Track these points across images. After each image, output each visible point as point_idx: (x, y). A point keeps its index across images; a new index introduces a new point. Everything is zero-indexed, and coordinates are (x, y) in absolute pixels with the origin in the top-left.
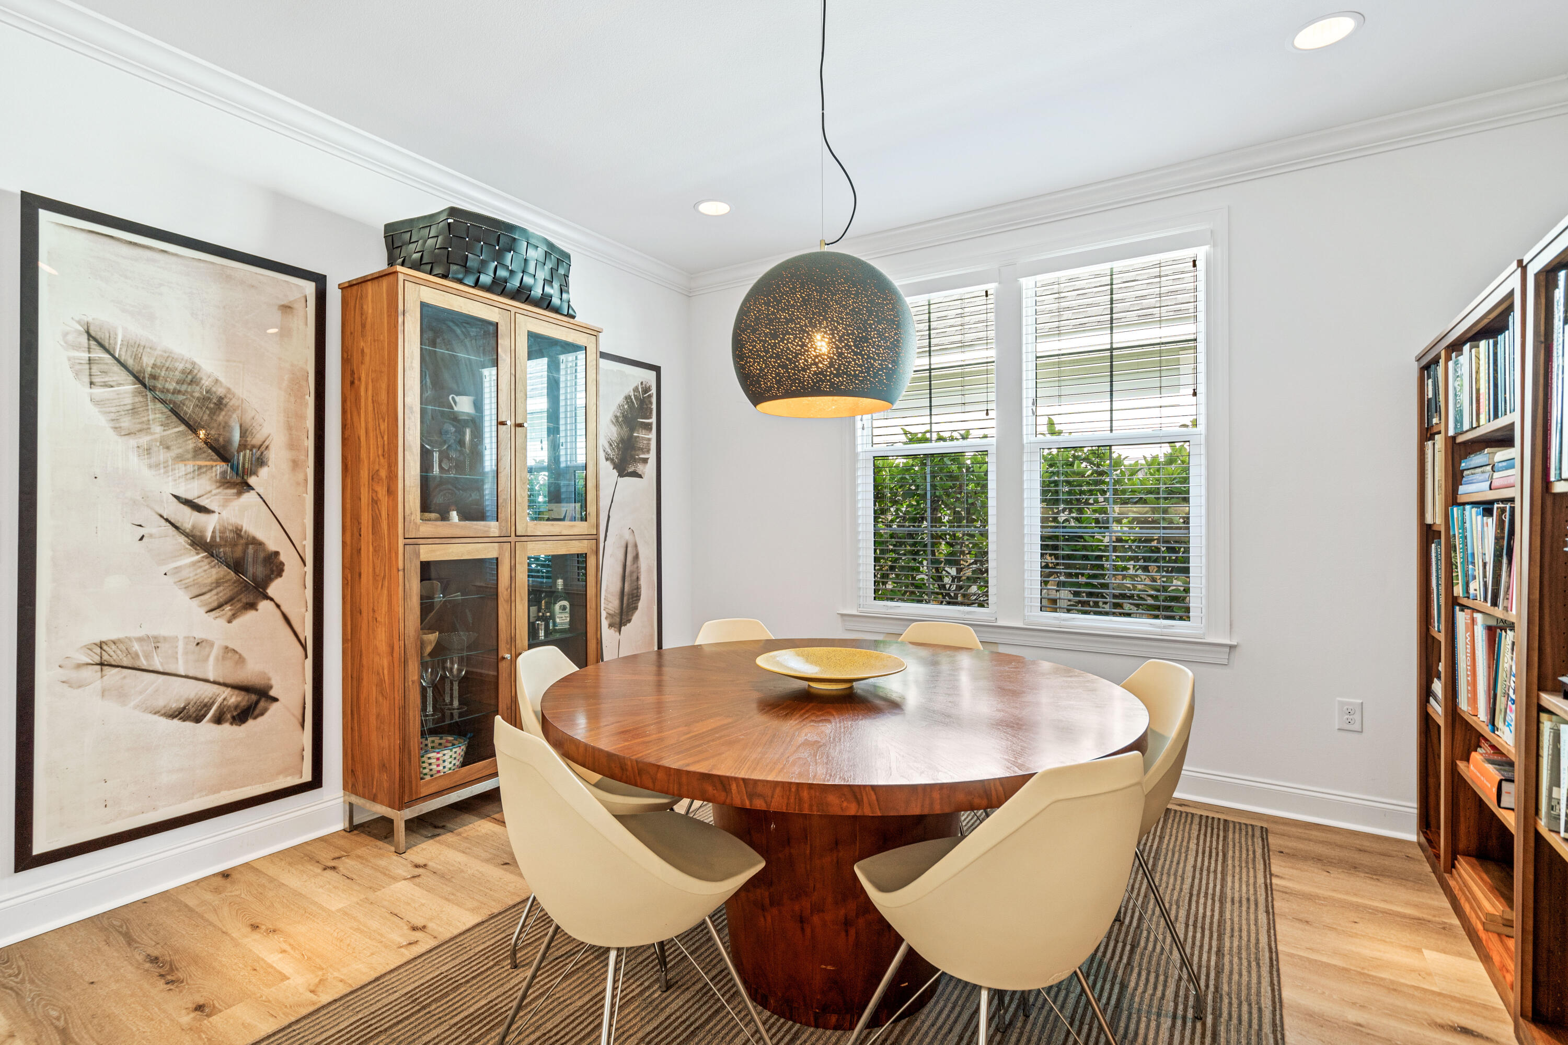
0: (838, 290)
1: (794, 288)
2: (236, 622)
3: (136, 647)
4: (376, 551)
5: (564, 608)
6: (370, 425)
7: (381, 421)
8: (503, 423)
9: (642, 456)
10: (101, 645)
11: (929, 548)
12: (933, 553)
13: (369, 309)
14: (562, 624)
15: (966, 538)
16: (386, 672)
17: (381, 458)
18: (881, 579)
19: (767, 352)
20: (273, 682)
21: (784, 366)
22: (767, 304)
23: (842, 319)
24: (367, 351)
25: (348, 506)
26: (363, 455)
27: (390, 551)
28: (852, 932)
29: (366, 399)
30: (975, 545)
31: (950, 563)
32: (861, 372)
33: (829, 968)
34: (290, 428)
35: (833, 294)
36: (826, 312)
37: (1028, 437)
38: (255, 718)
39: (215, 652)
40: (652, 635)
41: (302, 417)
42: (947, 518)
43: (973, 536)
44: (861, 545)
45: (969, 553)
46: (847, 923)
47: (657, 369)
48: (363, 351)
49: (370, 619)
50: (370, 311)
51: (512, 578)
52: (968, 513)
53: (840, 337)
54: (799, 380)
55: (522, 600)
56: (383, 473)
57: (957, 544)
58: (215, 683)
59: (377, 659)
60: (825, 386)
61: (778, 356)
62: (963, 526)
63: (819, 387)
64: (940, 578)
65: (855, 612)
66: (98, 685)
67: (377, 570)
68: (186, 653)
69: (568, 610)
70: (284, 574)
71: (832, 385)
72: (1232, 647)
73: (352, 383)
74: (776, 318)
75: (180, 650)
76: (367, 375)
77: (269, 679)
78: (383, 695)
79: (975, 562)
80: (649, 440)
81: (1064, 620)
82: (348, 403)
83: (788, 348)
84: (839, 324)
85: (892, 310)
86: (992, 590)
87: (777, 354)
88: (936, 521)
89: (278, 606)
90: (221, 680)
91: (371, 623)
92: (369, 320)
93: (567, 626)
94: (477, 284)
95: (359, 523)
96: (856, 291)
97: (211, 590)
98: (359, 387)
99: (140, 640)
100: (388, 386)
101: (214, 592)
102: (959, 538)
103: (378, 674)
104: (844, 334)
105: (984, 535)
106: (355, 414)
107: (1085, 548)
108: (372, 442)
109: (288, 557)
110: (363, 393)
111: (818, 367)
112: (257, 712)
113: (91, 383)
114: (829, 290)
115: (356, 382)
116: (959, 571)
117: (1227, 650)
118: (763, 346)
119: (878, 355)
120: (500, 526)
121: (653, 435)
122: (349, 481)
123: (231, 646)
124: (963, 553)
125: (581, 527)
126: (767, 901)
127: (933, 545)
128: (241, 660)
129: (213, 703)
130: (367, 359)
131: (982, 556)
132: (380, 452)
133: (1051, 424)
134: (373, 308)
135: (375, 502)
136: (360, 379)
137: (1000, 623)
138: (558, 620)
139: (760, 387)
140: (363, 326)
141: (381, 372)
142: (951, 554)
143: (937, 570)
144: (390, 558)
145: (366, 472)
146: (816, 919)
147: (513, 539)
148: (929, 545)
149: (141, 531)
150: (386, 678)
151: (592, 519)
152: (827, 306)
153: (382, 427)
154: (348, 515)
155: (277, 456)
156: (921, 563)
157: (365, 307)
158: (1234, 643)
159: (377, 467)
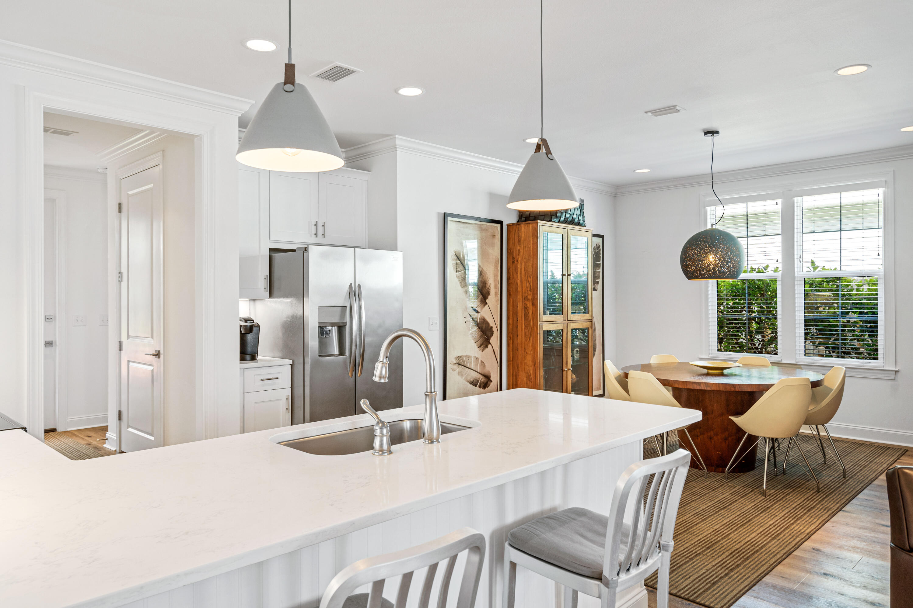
0: (721, 247)
1: (706, 246)
2: (484, 352)
3: (464, 359)
4: (526, 327)
5: (577, 351)
6: (523, 280)
7: (529, 278)
8: (565, 275)
9: (597, 280)
10: (458, 357)
11: (747, 326)
12: (749, 328)
13: (523, 234)
14: (577, 358)
15: (767, 320)
16: (531, 372)
17: (529, 291)
18: (720, 341)
19: (697, 265)
20: (492, 375)
21: (703, 270)
22: (697, 250)
23: (722, 256)
24: (521, 250)
25: (511, 309)
26: (519, 289)
27: (534, 327)
28: (727, 442)
29: (521, 269)
30: (772, 324)
31: (757, 332)
32: (728, 272)
33: (719, 453)
34: (495, 281)
35: (719, 248)
36: (717, 254)
37: (798, 272)
38: (487, 387)
39: (480, 362)
40: (600, 368)
41: (497, 276)
42: (756, 309)
43: (770, 319)
44: (710, 324)
45: (769, 328)
46: (726, 439)
47: (602, 237)
48: (519, 250)
49: (523, 352)
50: (523, 236)
51: (567, 338)
52: (768, 307)
53: (722, 262)
54: (708, 274)
55: (569, 347)
56: (530, 297)
57: (762, 323)
58: (479, 373)
59: (526, 367)
60: (716, 276)
61: (701, 267)
62: (765, 315)
63: (714, 276)
64: (752, 340)
65: (707, 357)
66: (457, 371)
67: (527, 334)
68: (474, 362)
69: (579, 352)
70: (494, 335)
71: (718, 276)
72: (896, 372)
73: (513, 262)
74: (700, 255)
75: (473, 361)
76: (522, 260)
77: (490, 374)
78: (530, 381)
79: (772, 333)
80: (599, 272)
81: (816, 360)
82: (511, 269)
83: (704, 265)
84: (721, 258)
85: (738, 251)
86: (779, 346)
87: (700, 266)
88: (750, 311)
89: (492, 347)
90: (481, 373)
91: (523, 354)
92: (522, 239)
93: (578, 360)
94: (559, 222)
95: (517, 316)
96: (727, 247)
97: (479, 340)
98: (517, 264)
99: (465, 356)
100: (533, 265)
101: (479, 341)
102: (763, 320)
103: (527, 373)
104: (723, 261)
105: (776, 319)
106: (515, 274)
107: (831, 326)
108: (524, 285)
109: (494, 329)
110: (519, 266)
111: (714, 271)
112: (488, 385)
113: (457, 271)
114: (718, 247)
115: (516, 262)
116: (763, 337)
117: (894, 373)
118: (696, 263)
119: (734, 266)
120: (563, 316)
121: (601, 270)
122: (511, 300)
123: (483, 361)
124: (765, 328)
125: (587, 316)
126: (699, 434)
127: (749, 324)
128: (484, 366)
129: (479, 380)
130: (521, 254)
131: (774, 331)
132: (528, 289)
133: (813, 263)
134: (524, 235)
135: (525, 308)
136: (517, 261)
137: (783, 362)
138: (575, 357)
139: (693, 275)
140: (519, 241)
141: (529, 259)
142: (759, 328)
143: (751, 336)
144: (534, 329)
145: (521, 297)
146: (715, 438)
147: (567, 322)
148: (747, 324)
149: (466, 320)
150: (532, 374)
151: (590, 312)
152: (717, 252)
153: (529, 280)
154: (511, 313)
155: (492, 291)
156: (741, 333)
157: (520, 234)
158: (897, 369)
159: (527, 295)
